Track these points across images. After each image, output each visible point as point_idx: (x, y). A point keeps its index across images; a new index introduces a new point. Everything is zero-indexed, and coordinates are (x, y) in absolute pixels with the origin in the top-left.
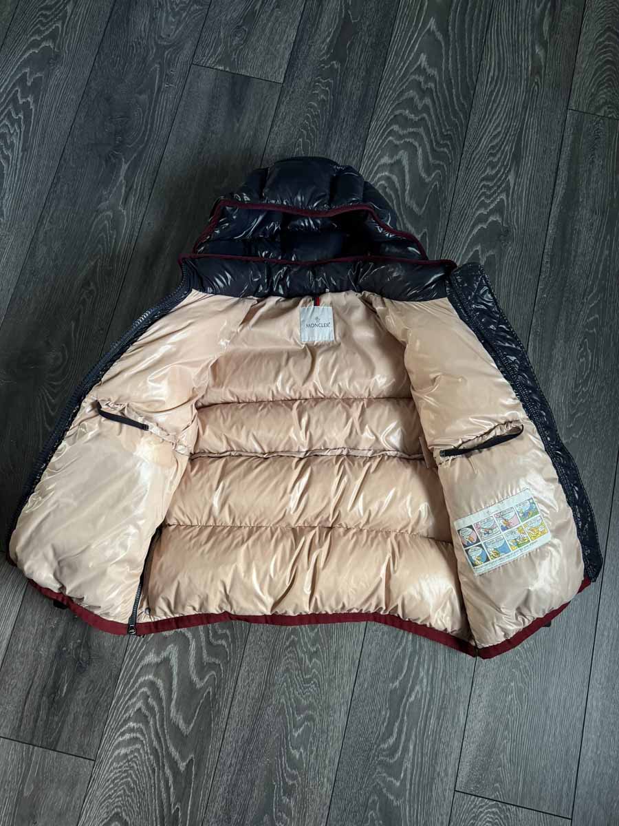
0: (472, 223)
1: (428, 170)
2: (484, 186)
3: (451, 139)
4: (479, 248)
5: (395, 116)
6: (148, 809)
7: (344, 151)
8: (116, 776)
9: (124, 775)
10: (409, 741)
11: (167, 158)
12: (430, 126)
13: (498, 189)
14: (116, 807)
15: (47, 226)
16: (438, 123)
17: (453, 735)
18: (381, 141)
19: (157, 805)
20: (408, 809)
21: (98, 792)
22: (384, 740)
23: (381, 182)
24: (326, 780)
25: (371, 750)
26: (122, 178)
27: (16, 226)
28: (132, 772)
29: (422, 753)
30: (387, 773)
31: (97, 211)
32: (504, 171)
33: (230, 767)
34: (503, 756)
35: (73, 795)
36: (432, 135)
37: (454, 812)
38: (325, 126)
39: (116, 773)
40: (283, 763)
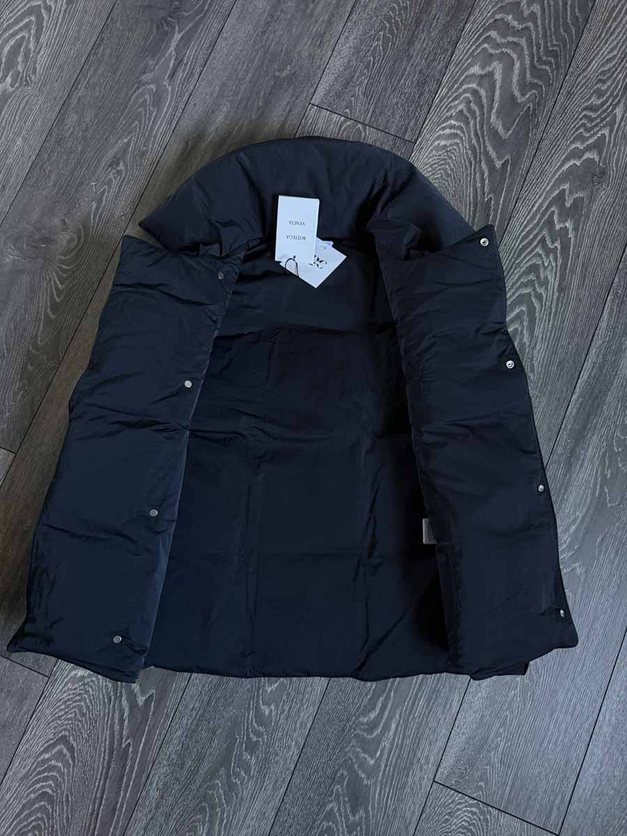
0: (564, 157)
1: (524, 87)
2: (585, 116)
3: (556, 56)
4: (566, 186)
5: (496, 20)
6: (98, 738)
7: (430, 53)
8: (69, 697)
9: (77, 698)
10: (392, 719)
11: (227, 33)
12: (534, 37)
13: (601, 121)
14: (65, 730)
15: (81, 91)
16: (545, 35)
17: (441, 722)
18: (474, 47)
19: (108, 736)
20: (378, 791)
21: (47, 710)
22: (365, 713)
23: (465, 95)
24: (294, 743)
25: (348, 720)
26: (172, 48)
27: (48, 87)
28: (86, 696)
29: (404, 735)
30: (363, 749)
31: (140, 82)
32: (613, 102)
33: (192, 710)
34: (495, 754)
35: (21, 710)
36: (535, 48)
37: (428, 804)
38: (412, 22)
39: (69, 695)
40: (250, 717)
